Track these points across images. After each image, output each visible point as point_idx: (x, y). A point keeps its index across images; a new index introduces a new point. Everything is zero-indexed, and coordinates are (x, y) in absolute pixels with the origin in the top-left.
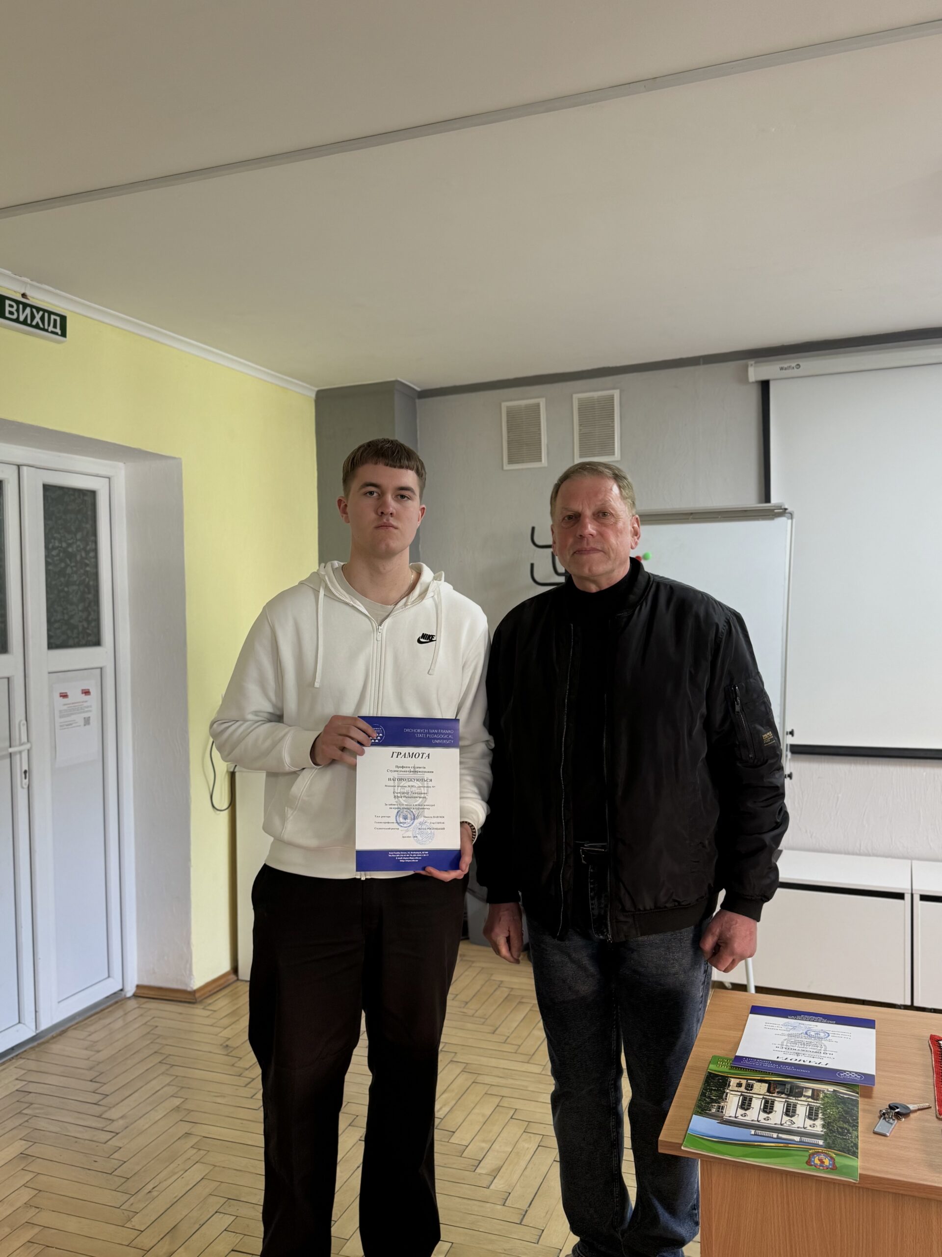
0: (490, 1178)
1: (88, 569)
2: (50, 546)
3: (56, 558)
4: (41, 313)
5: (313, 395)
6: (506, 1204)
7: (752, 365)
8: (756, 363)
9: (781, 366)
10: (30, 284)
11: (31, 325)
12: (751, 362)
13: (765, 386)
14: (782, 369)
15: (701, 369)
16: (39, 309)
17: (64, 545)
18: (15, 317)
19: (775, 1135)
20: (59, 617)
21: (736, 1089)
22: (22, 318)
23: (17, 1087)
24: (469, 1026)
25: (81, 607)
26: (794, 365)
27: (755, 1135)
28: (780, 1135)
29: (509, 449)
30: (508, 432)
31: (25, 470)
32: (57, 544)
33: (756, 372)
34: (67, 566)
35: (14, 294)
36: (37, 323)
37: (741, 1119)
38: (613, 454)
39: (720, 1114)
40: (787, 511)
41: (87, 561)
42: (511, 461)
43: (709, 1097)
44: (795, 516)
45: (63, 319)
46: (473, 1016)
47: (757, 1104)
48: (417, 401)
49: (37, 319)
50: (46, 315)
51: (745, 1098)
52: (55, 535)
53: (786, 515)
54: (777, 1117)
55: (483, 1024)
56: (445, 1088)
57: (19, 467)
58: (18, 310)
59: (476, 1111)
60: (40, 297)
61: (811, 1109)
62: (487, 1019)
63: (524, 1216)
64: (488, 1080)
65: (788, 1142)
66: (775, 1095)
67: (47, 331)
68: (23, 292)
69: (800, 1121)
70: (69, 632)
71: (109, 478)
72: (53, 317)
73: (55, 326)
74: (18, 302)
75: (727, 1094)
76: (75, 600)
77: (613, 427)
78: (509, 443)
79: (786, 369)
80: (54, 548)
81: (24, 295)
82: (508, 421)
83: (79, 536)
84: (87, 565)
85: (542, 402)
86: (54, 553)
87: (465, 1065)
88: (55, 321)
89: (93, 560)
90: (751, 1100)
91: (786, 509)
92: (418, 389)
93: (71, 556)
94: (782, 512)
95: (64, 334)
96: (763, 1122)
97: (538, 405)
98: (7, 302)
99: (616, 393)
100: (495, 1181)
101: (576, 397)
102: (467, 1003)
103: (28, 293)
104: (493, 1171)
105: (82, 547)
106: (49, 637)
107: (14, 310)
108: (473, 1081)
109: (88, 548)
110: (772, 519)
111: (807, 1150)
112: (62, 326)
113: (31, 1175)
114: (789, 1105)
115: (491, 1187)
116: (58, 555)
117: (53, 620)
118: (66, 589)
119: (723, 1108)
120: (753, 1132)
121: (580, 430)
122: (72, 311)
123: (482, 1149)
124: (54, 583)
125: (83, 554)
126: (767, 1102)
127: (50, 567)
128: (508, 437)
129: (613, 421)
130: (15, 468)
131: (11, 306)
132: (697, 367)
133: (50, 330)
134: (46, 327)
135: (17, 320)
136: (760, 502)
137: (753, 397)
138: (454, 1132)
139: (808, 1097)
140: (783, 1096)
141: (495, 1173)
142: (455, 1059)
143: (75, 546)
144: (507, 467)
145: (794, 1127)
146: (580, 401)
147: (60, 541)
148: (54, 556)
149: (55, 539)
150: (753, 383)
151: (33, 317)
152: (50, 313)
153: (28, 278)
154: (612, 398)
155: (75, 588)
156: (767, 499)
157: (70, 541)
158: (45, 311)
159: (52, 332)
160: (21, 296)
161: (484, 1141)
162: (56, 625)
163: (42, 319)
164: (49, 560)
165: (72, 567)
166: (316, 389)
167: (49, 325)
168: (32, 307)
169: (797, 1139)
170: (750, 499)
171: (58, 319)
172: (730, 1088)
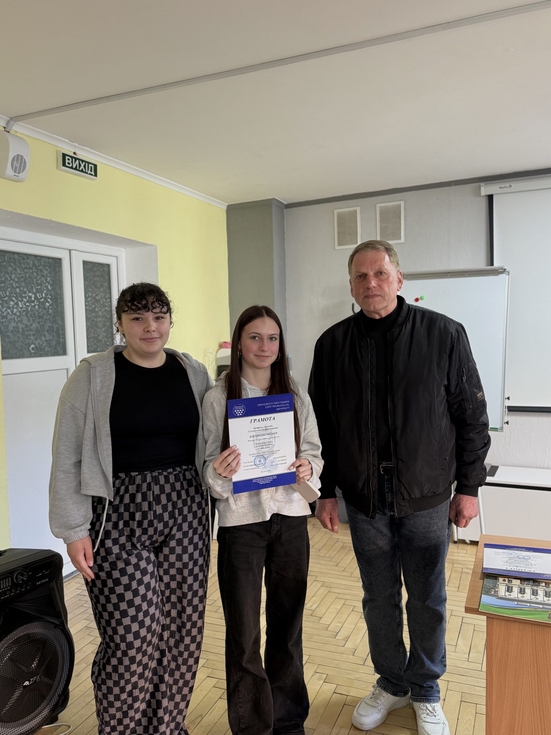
0: (344, 642)
1: (107, 308)
2: (87, 296)
3: (90, 302)
4: (84, 163)
5: (225, 208)
6: (355, 655)
7: (483, 186)
8: (485, 184)
9: (500, 186)
10: (78, 147)
11: (79, 170)
12: (482, 184)
13: (490, 198)
14: (501, 188)
15: (453, 188)
16: (83, 161)
17: (94, 295)
18: (70, 166)
19: (528, 605)
20: (93, 335)
21: (503, 582)
22: (74, 167)
23: (78, 593)
24: (323, 562)
25: (103, 329)
26: (508, 185)
27: (517, 604)
28: (531, 605)
29: (338, 237)
30: (338, 227)
31: (73, 252)
32: (90, 294)
33: (486, 190)
34: (96, 307)
35: (69, 152)
36: (82, 169)
37: (508, 597)
38: (400, 238)
39: (497, 595)
40: (506, 270)
41: (106, 304)
42: (339, 245)
43: (489, 586)
44: (511, 273)
45: (95, 166)
46: (324, 557)
47: (516, 590)
48: (284, 210)
49: (82, 167)
50: (87, 164)
51: (508, 587)
52: (90, 289)
53: (505, 273)
54: (528, 595)
55: (330, 561)
56: (313, 594)
57: (70, 251)
58: (72, 162)
59: (332, 606)
60: (82, 155)
61: (546, 592)
62: (332, 559)
63: (365, 661)
64: (337, 590)
65: (536, 608)
66: (525, 585)
67: (87, 173)
68: (74, 151)
69: (541, 597)
70: (98, 344)
71: (117, 257)
72: (90, 165)
73: (91, 171)
74: (72, 157)
75: (498, 585)
76: (100, 326)
77: (400, 223)
78: (339, 233)
79: (503, 188)
80: (89, 297)
81: (75, 153)
82: (338, 221)
83: (102, 290)
84: (106, 306)
85: (358, 209)
86: (89, 299)
87: (323, 582)
88: (91, 167)
89: (109, 303)
90: (512, 588)
91: (505, 269)
92: (286, 203)
93: (98, 301)
94: (501, 271)
95: (96, 175)
96: (520, 598)
97: (356, 211)
98: (67, 157)
99: (402, 204)
100: (347, 643)
101: (378, 206)
102: (320, 550)
103: (77, 152)
104: (345, 638)
105: (103, 296)
106: (88, 346)
107: (70, 162)
108: (328, 591)
109: (107, 297)
110: (497, 275)
111: (548, 612)
112: (95, 170)
113: (93, 638)
114: (533, 590)
115: (345, 646)
116: (91, 301)
117: (89, 337)
118: (96, 320)
119: (497, 591)
120: (516, 603)
121: (381, 225)
122: (100, 162)
123: (338, 626)
124: (89, 316)
125: (104, 301)
126: (521, 589)
127: (87, 308)
128: (338, 230)
129: (400, 220)
130: (68, 251)
131: (69, 160)
132: (450, 187)
133: (89, 173)
134: (87, 171)
135: (72, 168)
136: (488, 265)
137: (484, 204)
138: (321, 618)
139: (544, 586)
140: (529, 586)
141: (347, 639)
142: (317, 580)
143: (100, 296)
144: (337, 247)
145: (538, 601)
146: (380, 207)
147: (92, 293)
148: (89, 301)
149: (89, 291)
150: (483, 196)
151: (80, 166)
152: (89, 163)
153: (77, 143)
154: (400, 206)
155: (100, 319)
156: (492, 264)
157: (97, 293)
158: (86, 162)
159: (90, 174)
160: (73, 153)
161: (339, 622)
162: (91, 340)
163: (85, 166)
164: (87, 303)
165: (98, 307)
166: (227, 204)
167: (88, 170)
168: (79, 160)
169: (541, 606)
170: (481, 264)
171: (93, 166)
172: (500, 582)
